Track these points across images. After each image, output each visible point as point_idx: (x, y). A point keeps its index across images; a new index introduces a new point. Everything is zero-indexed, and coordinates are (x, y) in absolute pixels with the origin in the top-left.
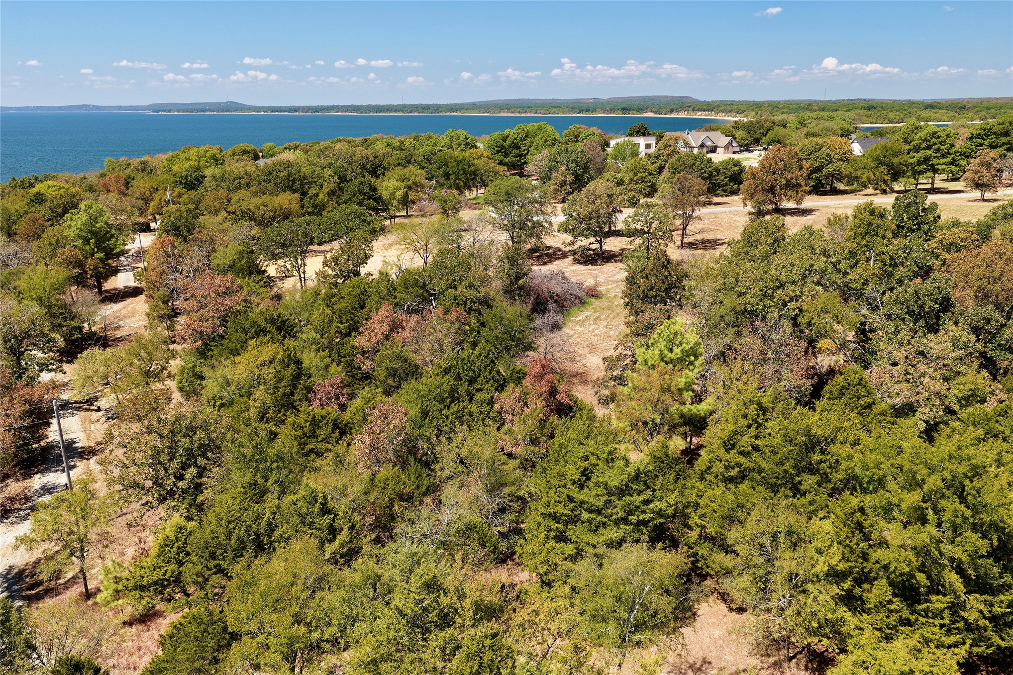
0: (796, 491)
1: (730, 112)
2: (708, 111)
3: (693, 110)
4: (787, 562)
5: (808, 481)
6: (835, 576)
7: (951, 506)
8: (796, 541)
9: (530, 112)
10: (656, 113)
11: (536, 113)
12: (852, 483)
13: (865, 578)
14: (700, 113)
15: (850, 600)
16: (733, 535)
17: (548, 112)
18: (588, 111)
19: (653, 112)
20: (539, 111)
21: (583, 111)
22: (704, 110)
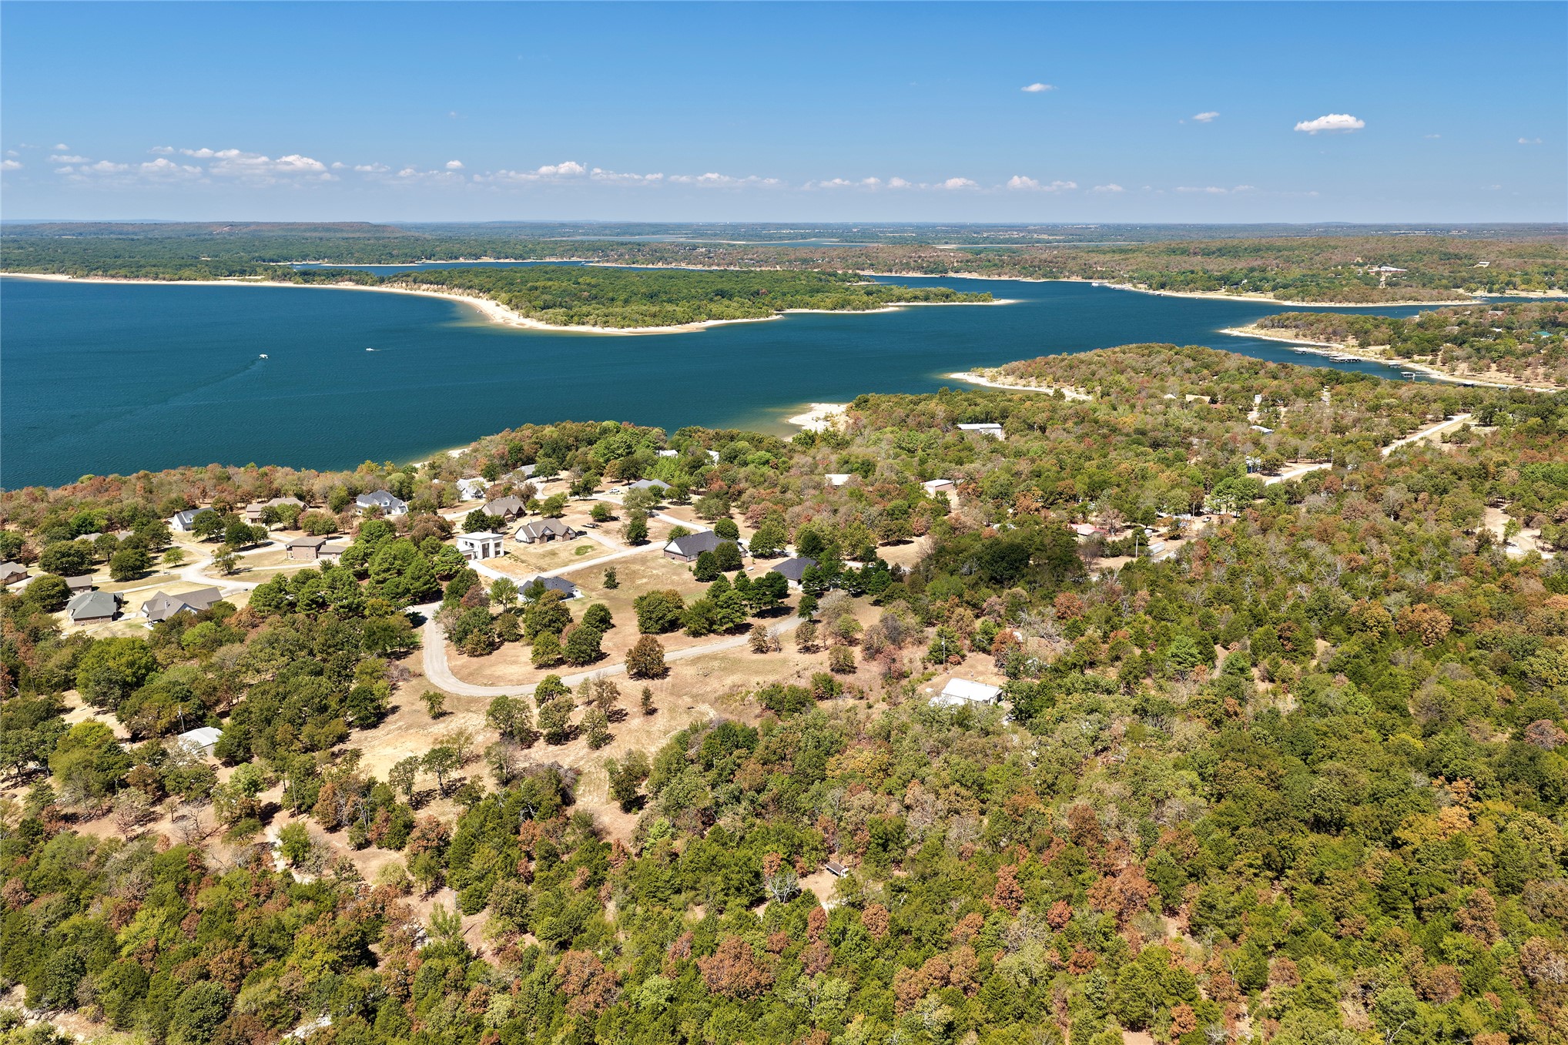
0: (711, 871)
1: (470, 288)
2: (437, 284)
3: (415, 281)
4: (712, 889)
5: (713, 868)
6: (723, 890)
7: (745, 868)
8: (713, 883)
9: (146, 276)
10: (357, 282)
11: (156, 278)
12: (724, 866)
13: (729, 889)
14: (425, 286)
15: (727, 895)
16: (698, 885)
17: (177, 277)
18: (242, 273)
19: (353, 281)
20: (161, 276)
21: (235, 272)
22: (431, 283)
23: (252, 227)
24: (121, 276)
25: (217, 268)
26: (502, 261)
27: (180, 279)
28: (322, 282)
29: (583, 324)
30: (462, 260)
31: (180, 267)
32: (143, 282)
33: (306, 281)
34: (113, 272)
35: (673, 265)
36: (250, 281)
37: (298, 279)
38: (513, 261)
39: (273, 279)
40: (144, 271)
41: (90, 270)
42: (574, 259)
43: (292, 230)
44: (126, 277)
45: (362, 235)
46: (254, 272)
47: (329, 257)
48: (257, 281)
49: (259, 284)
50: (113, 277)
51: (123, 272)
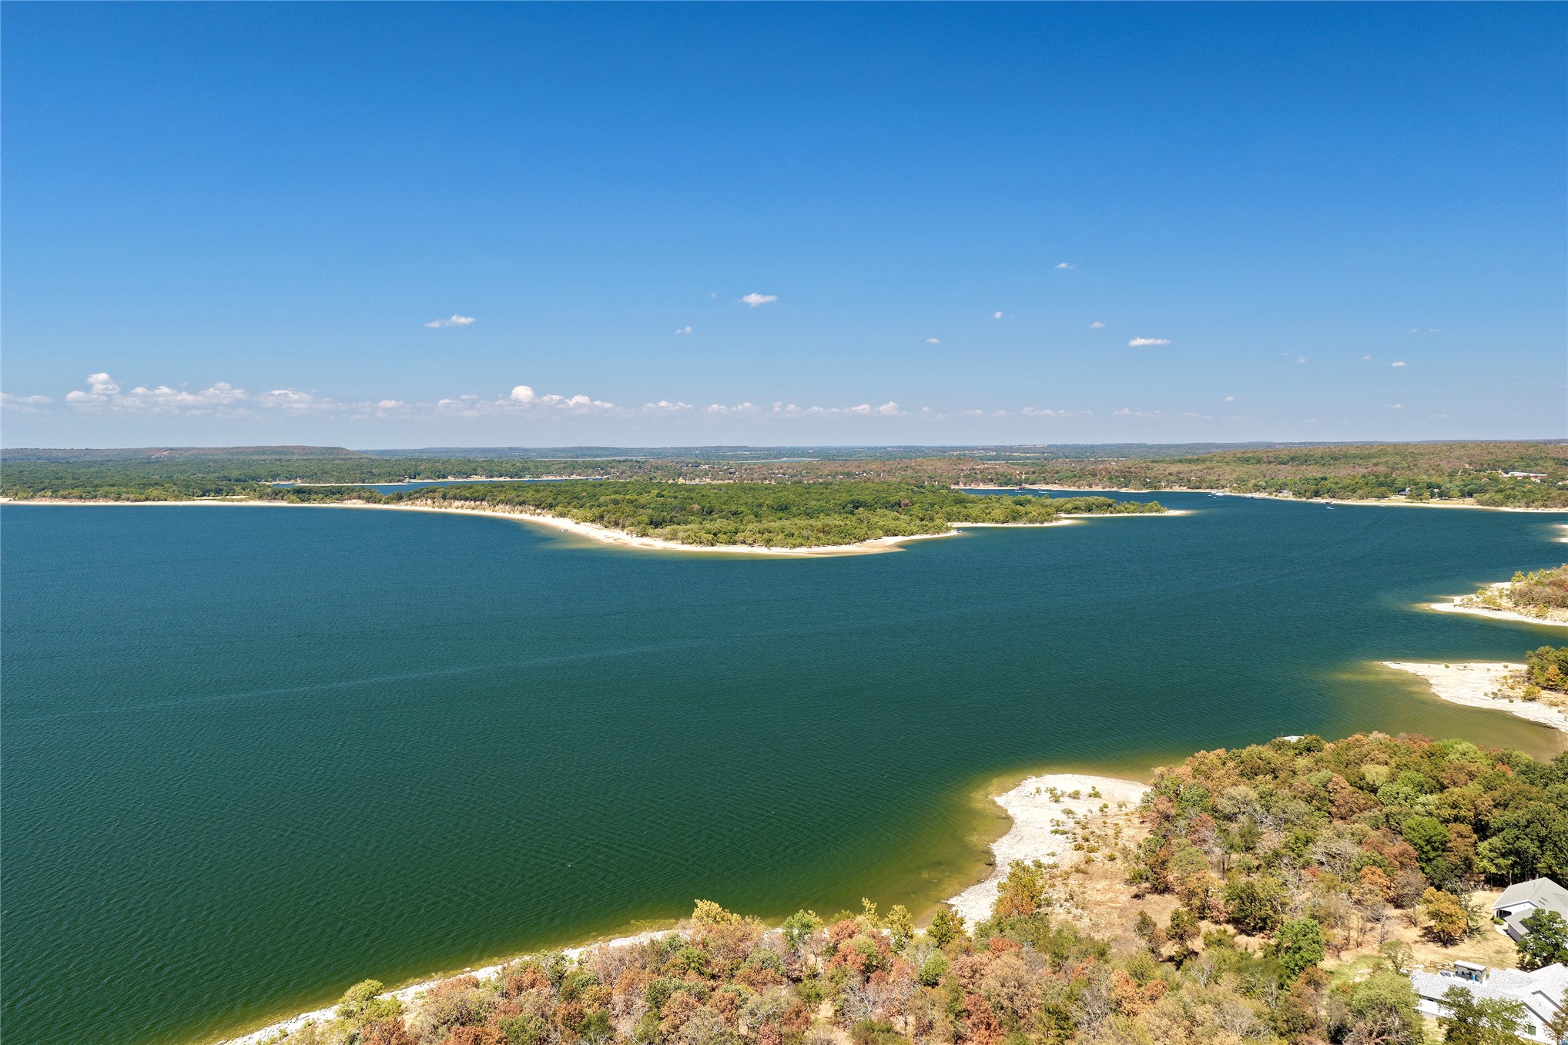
2: (475, 500)
3: (444, 498)
9: (105, 497)
10: (368, 500)
11: (118, 499)
14: (458, 503)
17: (143, 497)
18: (218, 492)
19: (363, 498)
20: (124, 496)
21: (209, 491)
22: (466, 499)
23: (194, 452)
24: (76, 497)
25: (188, 487)
26: (495, 479)
27: (147, 499)
28: (322, 500)
29: (734, 543)
30: (450, 479)
31: (145, 486)
32: (102, 503)
33: (303, 501)
34: (65, 493)
35: (697, 481)
36: (233, 501)
37: (293, 497)
38: (508, 479)
39: (260, 498)
40: (101, 491)
41: (37, 490)
42: (574, 477)
43: (238, 453)
44: (80, 498)
45: (316, 457)
46: (231, 492)
47: (302, 477)
48: (241, 500)
49: (244, 503)
50: (64, 498)
51: (76, 492)
